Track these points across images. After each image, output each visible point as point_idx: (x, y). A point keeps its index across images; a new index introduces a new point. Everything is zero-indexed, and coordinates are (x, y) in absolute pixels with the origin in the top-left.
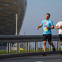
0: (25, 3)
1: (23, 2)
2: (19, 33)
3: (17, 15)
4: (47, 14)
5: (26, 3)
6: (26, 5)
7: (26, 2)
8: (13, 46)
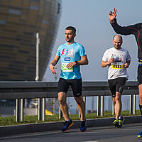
0: (57, 8)
1: (53, 6)
2: (42, 77)
3: (37, 34)
4: (67, 29)
5: (59, 9)
6: (59, 12)
7: (59, 5)
8: (30, 106)
